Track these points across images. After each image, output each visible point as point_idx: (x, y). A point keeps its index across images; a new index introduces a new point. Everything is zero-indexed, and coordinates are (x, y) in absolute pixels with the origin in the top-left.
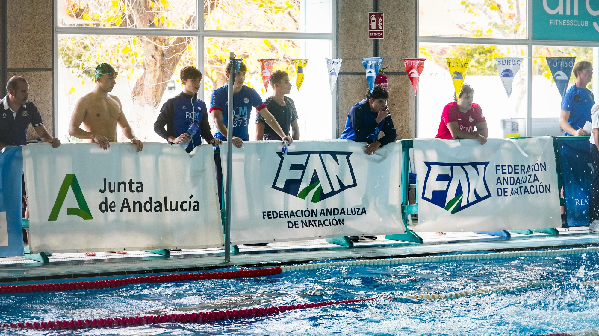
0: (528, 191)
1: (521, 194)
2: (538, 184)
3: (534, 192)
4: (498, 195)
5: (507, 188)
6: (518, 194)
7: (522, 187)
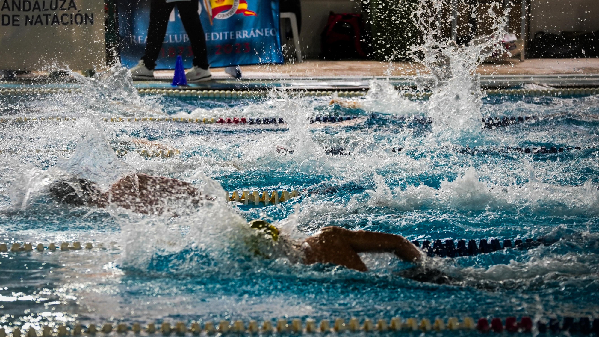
0: (58, 21)
1: (47, 23)
2: (74, 12)
3: (68, 23)
4: (3, 24)
5: (18, 16)
6: (42, 24)
7: (50, 15)
